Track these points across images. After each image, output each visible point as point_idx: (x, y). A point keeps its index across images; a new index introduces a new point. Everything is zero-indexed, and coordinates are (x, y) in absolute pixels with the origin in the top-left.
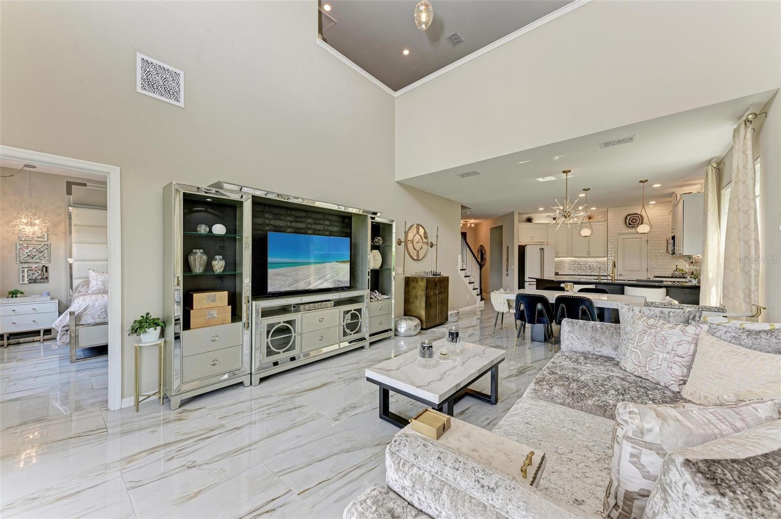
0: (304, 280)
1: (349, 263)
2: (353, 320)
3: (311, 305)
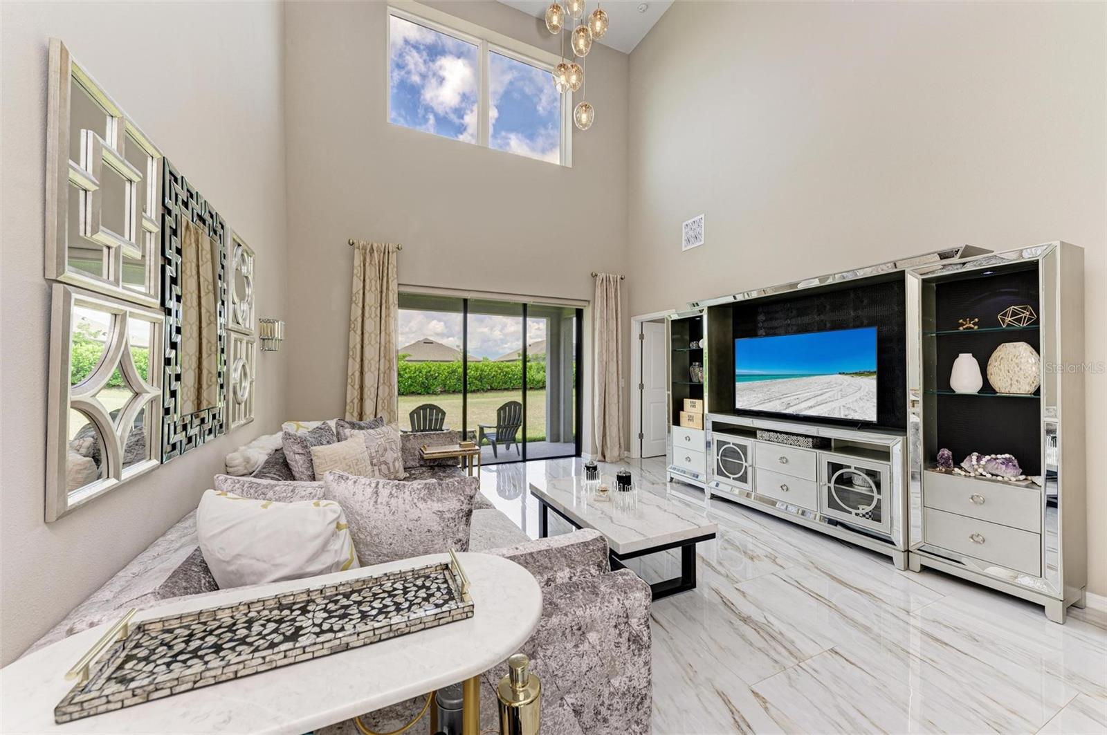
0: (780, 399)
1: (875, 377)
2: (852, 486)
3: (772, 433)
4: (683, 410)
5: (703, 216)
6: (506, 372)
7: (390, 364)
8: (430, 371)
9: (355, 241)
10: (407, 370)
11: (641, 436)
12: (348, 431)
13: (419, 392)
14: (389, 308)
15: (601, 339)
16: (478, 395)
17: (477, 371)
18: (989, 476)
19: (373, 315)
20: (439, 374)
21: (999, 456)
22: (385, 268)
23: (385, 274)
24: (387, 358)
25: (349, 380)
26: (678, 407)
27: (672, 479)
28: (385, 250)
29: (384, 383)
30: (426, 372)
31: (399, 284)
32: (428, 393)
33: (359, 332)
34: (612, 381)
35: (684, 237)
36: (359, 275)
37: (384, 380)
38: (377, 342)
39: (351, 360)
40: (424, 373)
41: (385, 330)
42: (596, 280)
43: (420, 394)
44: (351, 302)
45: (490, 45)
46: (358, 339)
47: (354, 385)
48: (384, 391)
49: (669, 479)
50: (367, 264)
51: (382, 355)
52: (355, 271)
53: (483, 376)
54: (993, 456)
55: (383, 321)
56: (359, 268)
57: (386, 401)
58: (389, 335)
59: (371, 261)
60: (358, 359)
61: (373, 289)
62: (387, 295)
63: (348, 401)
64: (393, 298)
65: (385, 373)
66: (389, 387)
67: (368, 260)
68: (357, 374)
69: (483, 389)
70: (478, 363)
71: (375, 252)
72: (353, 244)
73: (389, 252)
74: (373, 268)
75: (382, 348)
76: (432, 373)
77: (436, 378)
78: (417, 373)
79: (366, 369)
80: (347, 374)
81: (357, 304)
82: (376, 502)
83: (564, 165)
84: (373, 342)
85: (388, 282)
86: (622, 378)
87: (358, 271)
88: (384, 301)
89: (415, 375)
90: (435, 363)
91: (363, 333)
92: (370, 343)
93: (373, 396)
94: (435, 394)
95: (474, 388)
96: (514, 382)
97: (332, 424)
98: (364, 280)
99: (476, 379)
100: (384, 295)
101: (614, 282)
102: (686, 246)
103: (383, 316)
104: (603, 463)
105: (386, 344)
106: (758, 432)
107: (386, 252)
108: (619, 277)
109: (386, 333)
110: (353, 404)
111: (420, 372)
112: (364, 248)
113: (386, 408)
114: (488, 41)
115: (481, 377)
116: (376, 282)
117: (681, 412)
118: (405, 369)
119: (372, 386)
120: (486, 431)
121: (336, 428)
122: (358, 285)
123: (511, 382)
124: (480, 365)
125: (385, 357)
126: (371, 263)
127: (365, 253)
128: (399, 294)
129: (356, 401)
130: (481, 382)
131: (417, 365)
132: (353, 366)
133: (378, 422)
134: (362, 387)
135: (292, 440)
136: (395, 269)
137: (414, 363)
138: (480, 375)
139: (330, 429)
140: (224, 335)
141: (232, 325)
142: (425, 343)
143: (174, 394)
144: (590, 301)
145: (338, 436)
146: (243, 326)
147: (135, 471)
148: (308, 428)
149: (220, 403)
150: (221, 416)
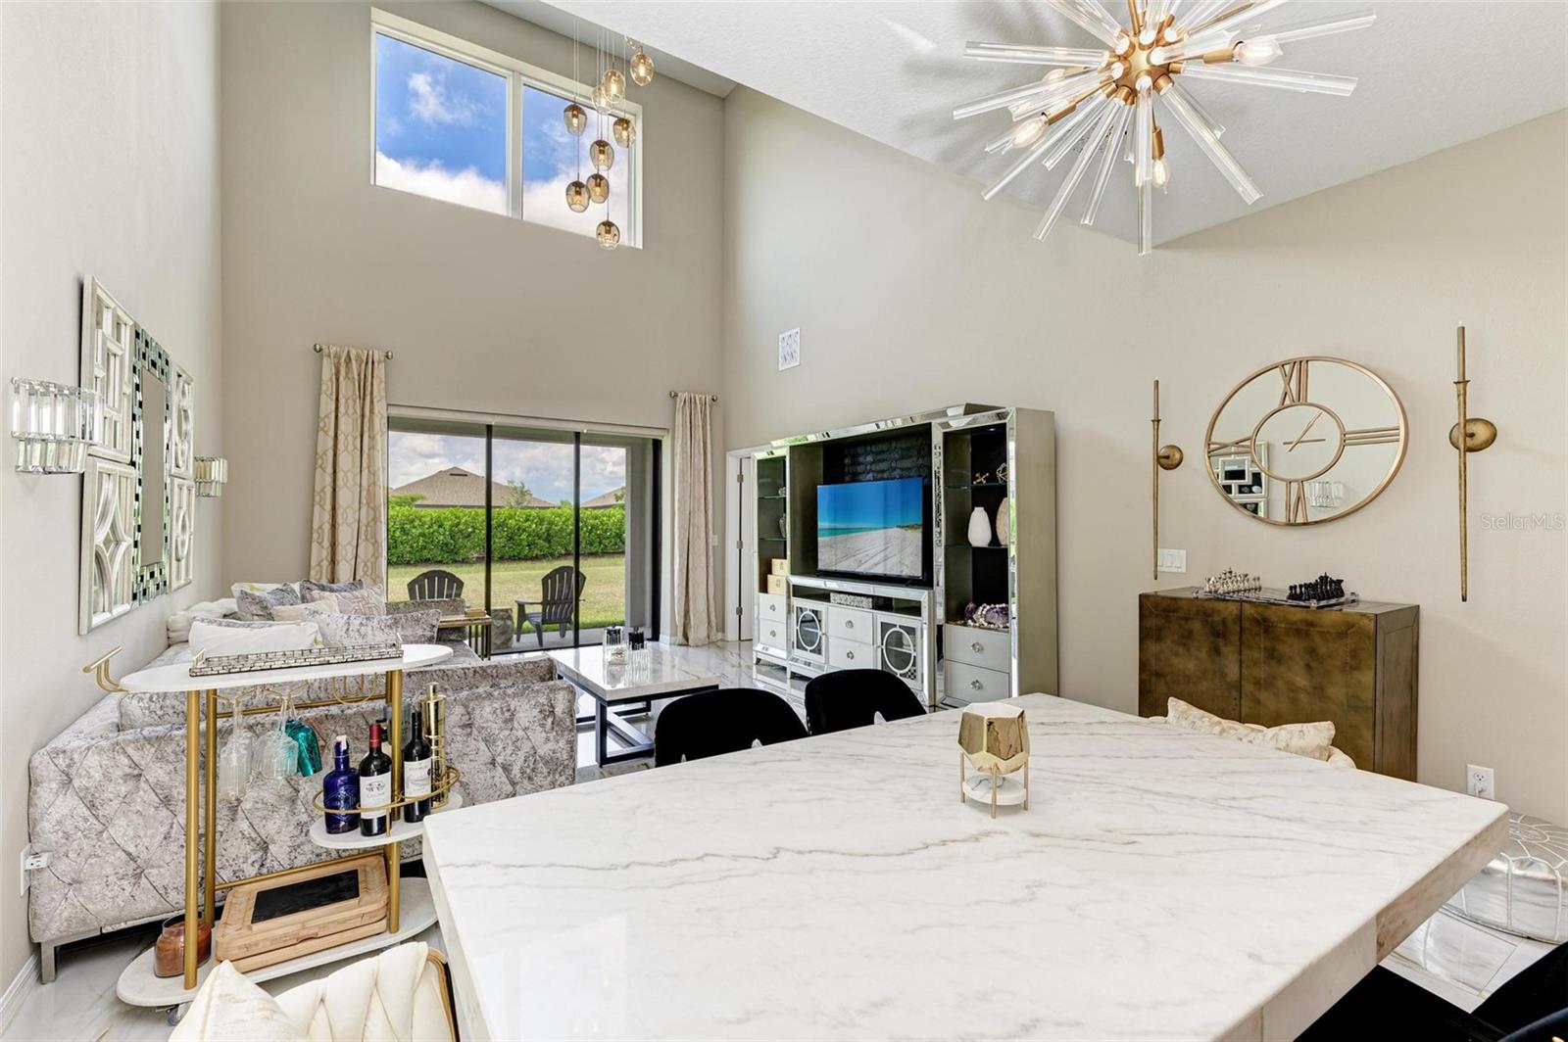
1: (921, 530)
2: (901, 647)
3: (842, 595)
4: (771, 573)
5: (798, 330)
6: (593, 527)
7: (375, 513)
8: (459, 524)
9: (324, 347)
10: (417, 523)
11: (740, 611)
12: (316, 593)
13: (439, 559)
14: (374, 438)
15: (682, 481)
17: (541, 524)
18: (986, 624)
19: (350, 448)
20: (475, 528)
21: (997, 606)
22: (369, 384)
23: (368, 392)
24: (372, 505)
25: (315, 536)
26: (766, 569)
27: (759, 660)
28: (367, 359)
29: (366, 539)
31: (388, 405)
32: (455, 562)
33: (330, 470)
34: (699, 537)
35: (781, 354)
36: (329, 393)
37: (366, 536)
38: (356, 484)
39: (317, 508)
40: (447, 527)
41: (369, 467)
42: (676, 402)
44: (317, 429)
45: (523, 78)
46: (329, 480)
47: (323, 541)
48: (366, 549)
49: (755, 661)
50: (341, 379)
51: (364, 501)
52: (324, 388)
54: (992, 606)
55: (365, 456)
56: (329, 383)
57: (369, 564)
58: (374, 475)
59: (347, 374)
60: (328, 507)
61: (350, 411)
62: (371, 420)
63: (313, 563)
64: (380, 422)
65: (368, 525)
66: (374, 545)
67: (343, 374)
68: (327, 527)
71: (354, 362)
72: (321, 350)
73: (373, 363)
74: (351, 385)
75: (364, 493)
76: (461, 527)
77: (469, 535)
78: (435, 527)
79: (340, 520)
80: (312, 527)
81: (326, 433)
82: (348, 630)
83: (632, 245)
84: (350, 483)
85: (372, 402)
86: (714, 534)
87: (328, 387)
88: (366, 429)
89: (431, 530)
90: (467, 511)
91: (335, 472)
92: (345, 484)
93: (351, 556)
94: (467, 563)
96: (606, 542)
97: (296, 587)
98: (337, 399)
100: (366, 420)
101: (701, 403)
102: (782, 365)
103: (365, 448)
104: (685, 648)
105: (369, 486)
106: (832, 594)
107: (370, 362)
108: (709, 398)
109: (369, 471)
110: (321, 567)
111: (440, 526)
112: (337, 356)
113: (369, 573)
114: (521, 74)
115: (549, 535)
116: (355, 401)
117: (769, 576)
118: (412, 521)
119: (349, 543)
120: (528, 610)
121: (301, 590)
122: (327, 405)
123: (600, 543)
124: (548, 514)
125: (368, 504)
126: (347, 376)
127: (339, 362)
128: (388, 417)
129: (325, 564)
130: (549, 542)
131: (434, 513)
132: (321, 516)
133: (356, 583)
134: (333, 545)
135: (250, 600)
136: (383, 385)
137: (429, 510)
138: (548, 530)
139: (293, 591)
140: (168, 481)
141: (174, 470)
142: (452, 475)
143: (136, 544)
144: (670, 430)
145: (304, 600)
146: (183, 469)
147: (118, 610)
148: (264, 590)
149: (165, 559)
150: (166, 572)
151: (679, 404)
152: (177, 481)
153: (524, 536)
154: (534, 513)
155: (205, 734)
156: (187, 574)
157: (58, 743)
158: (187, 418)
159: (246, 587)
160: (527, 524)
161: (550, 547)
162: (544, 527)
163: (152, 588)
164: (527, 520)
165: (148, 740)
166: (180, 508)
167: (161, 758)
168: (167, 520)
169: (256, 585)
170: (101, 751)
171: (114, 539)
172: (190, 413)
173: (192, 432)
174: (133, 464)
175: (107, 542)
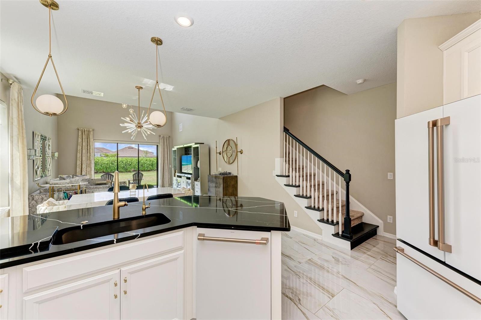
4: (176, 173)
5: (182, 124)
7: (91, 162)
8: (127, 162)
9: (79, 128)
13: (122, 171)
14: (90, 146)
15: (162, 154)
16: (151, 172)
18: (198, 181)
19: (85, 148)
20: (132, 163)
22: (89, 136)
24: (90, 160)
30: (125, 162)
31: (94, 139)
32: (127, 172)
33: (81, 153)
35: (180, 128)
36: (80, 138)
39: (78, 161)
40: (124, 163)
43: (122, 172)
44: (78, 145)
46: (81, 155)
47: (79, 167)
52: (79, 136)
53: (153, 164)
55: (88, 150)
57: (89, 172)
60: (81, 160)
61: (85, 141)
63: (77, 172)
64: (92, 143)
65: (89, 164)
66: (90, 168)
67: (83, 134)
68: (80, 165)
69: (153, 170)
70: (151, 158)
71: (86, 131)
74: (85, 136)
75: (88, 157)
76: (128, 163)
77: (130, 165)
78: (121, 163)
80: (77, 165)
81: (80, 146)
84: (85, 156)
85: (90, 139)
88: (88, 145)
93: (85, 170)
94: (130, 172)
95: (149, 169)
98: (82, 139)
99: (150, 165)
100: (89, 143)
101: (166, 138)
102: (180, 130)
103: (88, 149)
106: (182, 177)
107: (89, 131)
108: (168, 136)
109: (89, 153)
110: (79, 172)
112: (82, 130)
115: (152, 164)
116: (86, 139)
122: (80, 140)
130: (153, 166)
134: (82, 168)
136: (92, 136)
138: (152, 163)
139: (70, 176)
140: (46, 158)
141: (47, 156)
142: (129, 148)
143: (41, 169)
144: (159, 143)
145: (73, 178)
146: (49, 155)
147: (39, 178)
148: (65, 176)
149: (46, 171)
150: (46, 173)
151: (161, 138)
152: (48, 158)
153: (146, 165)
154: (148, 159)
155: (52, 194)
156: (50, 174)
157: (32, 194)
158: (50, 146)
159: (61, 176)
160: (146, 162)
161: (153, 168)
162: (151, 162)
163: (44, 176)
164: (146, 161)
165: (44, 194)
166: (49, 162)
167: (46, 197)
168: (46, 164)
169: (63, 176)
170: (38, 195)
171: (38, 168)
172: (51, 145)
173: (51, 148)
174: (41, 156)
175: (37, 168)
